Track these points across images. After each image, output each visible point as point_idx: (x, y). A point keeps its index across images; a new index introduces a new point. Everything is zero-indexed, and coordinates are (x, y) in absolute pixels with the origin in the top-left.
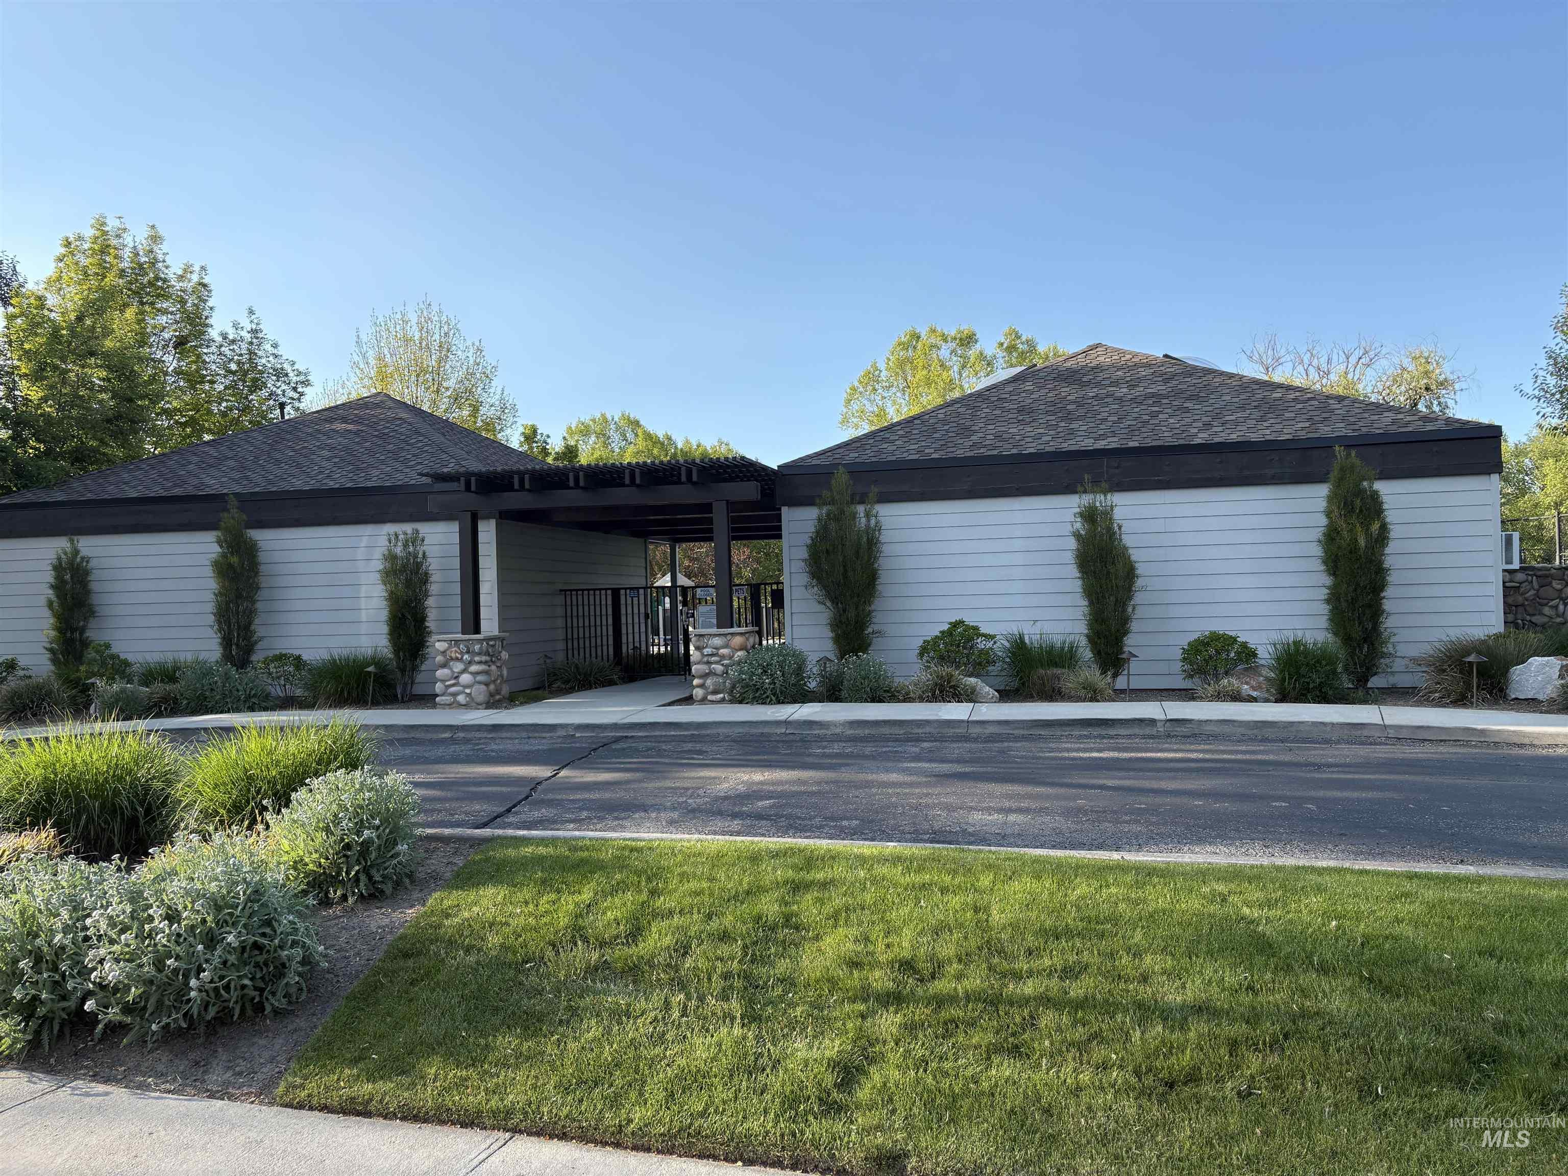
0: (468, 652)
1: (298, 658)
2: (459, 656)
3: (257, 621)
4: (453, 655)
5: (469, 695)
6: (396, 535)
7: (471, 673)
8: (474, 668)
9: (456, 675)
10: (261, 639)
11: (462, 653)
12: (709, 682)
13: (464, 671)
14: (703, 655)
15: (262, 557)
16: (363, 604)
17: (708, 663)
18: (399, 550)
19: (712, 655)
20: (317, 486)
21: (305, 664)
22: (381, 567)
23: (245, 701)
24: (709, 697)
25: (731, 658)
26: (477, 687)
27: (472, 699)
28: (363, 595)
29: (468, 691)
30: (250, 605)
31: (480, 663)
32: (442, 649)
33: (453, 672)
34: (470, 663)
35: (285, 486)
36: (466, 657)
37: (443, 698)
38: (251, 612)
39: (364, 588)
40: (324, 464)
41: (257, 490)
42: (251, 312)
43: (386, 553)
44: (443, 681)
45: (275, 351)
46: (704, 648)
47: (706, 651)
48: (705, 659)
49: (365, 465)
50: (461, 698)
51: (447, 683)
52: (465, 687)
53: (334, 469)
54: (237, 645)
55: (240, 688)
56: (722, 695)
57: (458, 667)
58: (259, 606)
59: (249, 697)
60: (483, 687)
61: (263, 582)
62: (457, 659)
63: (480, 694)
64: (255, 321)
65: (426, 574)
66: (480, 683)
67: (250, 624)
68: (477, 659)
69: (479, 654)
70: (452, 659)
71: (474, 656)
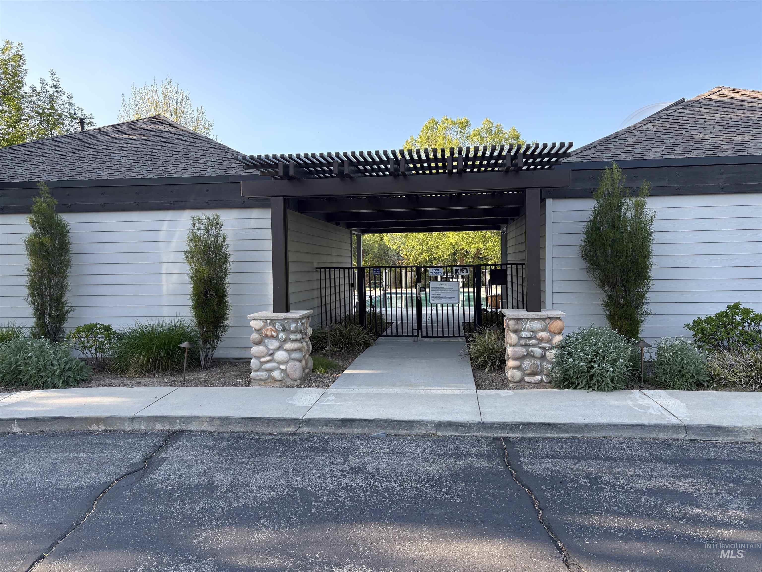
0: (284, 330)
1: (108, 329)
2: (275, 334)
3: (68, 293)
4: (269, 333)
5: (283, 371)
6: (199, 219)
7: (286, 350)
8: (289, 346)
9: (271, 352)
10: (72, 309)
11: (277, 331)
12: (526, 364)
13: (279, 348)
14: (520, 338)
15: (72, 237)
16: (164, 279)
17: (526, 345)
18: (201, 233)
19: (531, 338)
20: (121, 177)
21: (114, 333)
22: (186, 248)
23: (60, 375)
24: (527, 379)
25: (549, 341)
26: (291, 364)
27: (288, 375)
28: (164, 272)
29: (283, 367)
30: (61, 280)
31: (296, 340)
32: (257, 327)
33: (268, 349)
34: (285, 341)
35: (91, 176)
36: (281, 335)
37: (258, 373)
38: (62, 286)
39: (164, 266)
40: (123, 160)
41: (66, 179)
42: (53, 73)
43: (191, 236)
44: (258, 358)
45: (70, 101)
46: (521, 331)
47: (524, 334)
48: (523, 342)
49: (161, 162)
50: (276, 374)
51: (263, 360)
52: (280, 363)
53: (134, 164)
54: (50, 316)
55: (55, 362)
56: (539, 377)
57: (273, 344)
58: (69, 280)
59: (63, 371)
60: (297, 364)
61: (73, 258)
62: (272, 336)
63: (295, 370)
64: (56, 79)
65: (226, 254)
66: (294, 360)
67: (61, 295)
68: (292, 337)
69: (294, 332)
70: (267, 337)
71: (288, 334)
